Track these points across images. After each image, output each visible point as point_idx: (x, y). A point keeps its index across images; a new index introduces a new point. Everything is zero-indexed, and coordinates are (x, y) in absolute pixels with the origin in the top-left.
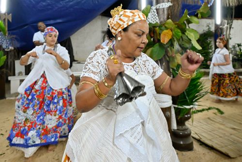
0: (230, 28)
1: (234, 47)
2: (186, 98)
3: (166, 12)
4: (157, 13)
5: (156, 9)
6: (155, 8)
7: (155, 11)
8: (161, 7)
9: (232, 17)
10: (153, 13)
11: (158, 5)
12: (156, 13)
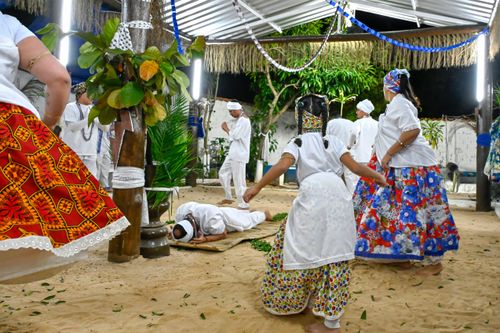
0: (211, 112)
1: (214, 143)
2: (166, 174)
3: (144, 37)
4: (130, 35)
5: (129, 28)
6: (126, 25)
7: (127, 30)
8: (137, 26)
9: (214, 93)
10: (123, 33)
11: (133, 22)
12: (128, 35)
